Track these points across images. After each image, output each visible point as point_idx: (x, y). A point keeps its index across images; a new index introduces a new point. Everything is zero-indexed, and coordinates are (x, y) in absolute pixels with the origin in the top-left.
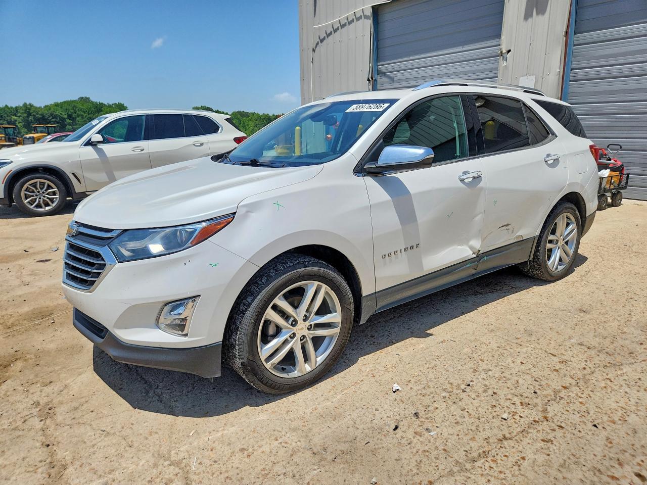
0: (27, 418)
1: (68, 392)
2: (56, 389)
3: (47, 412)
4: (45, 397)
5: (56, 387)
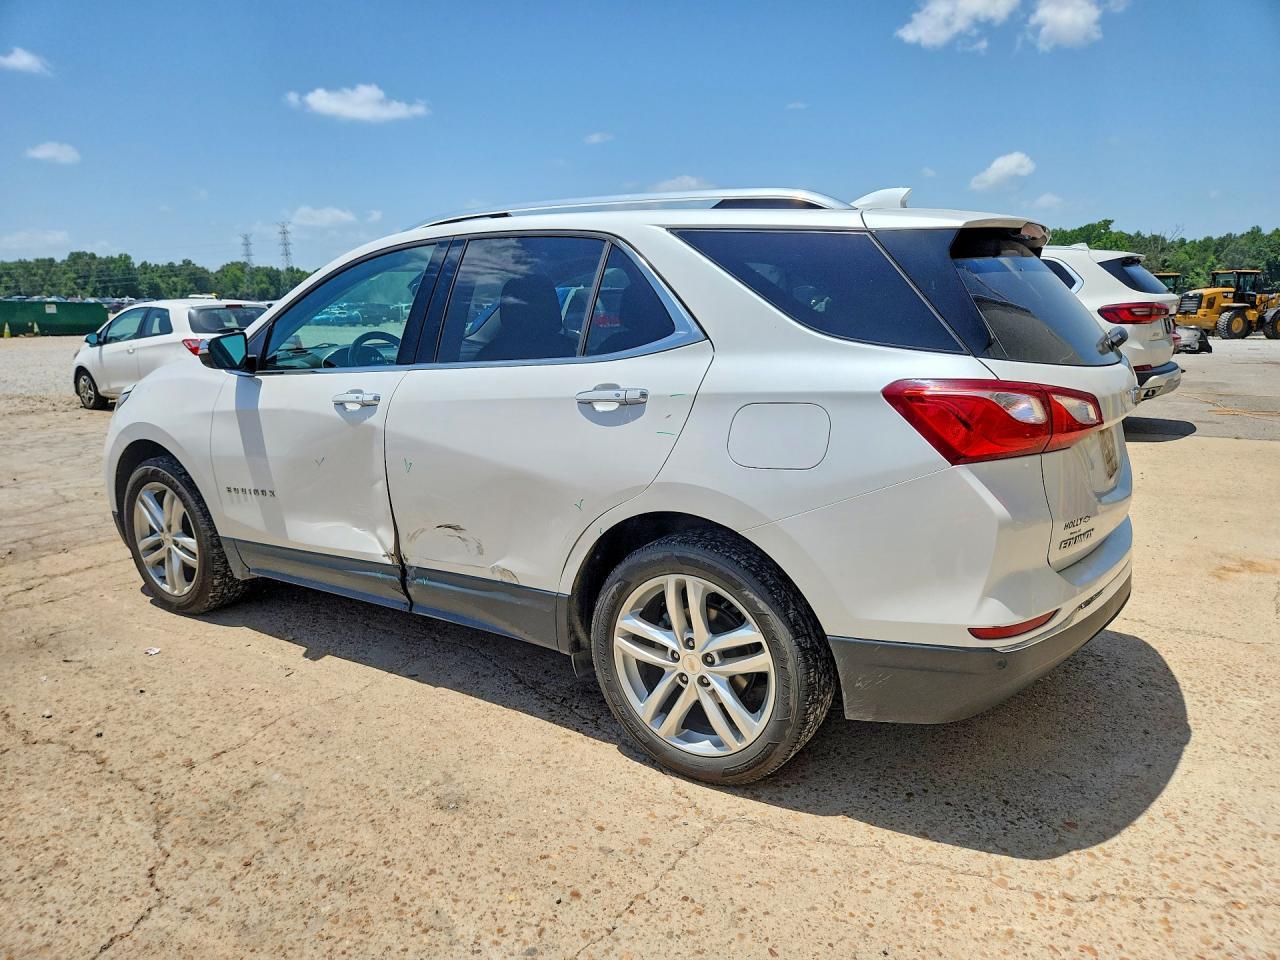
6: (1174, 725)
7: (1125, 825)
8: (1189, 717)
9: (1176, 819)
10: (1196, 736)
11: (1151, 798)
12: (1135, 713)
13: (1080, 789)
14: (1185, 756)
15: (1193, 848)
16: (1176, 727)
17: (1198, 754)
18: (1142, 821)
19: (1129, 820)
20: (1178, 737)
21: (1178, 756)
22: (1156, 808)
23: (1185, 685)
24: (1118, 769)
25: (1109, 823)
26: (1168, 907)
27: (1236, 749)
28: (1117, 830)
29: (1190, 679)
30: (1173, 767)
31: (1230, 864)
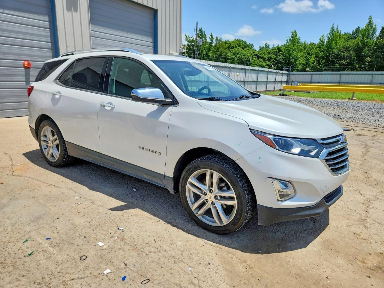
0: (373, 224)
1: (349, 222)
2: (354, 228)
3: (362, 222)
4: (361, 228)
5: (353, 229)
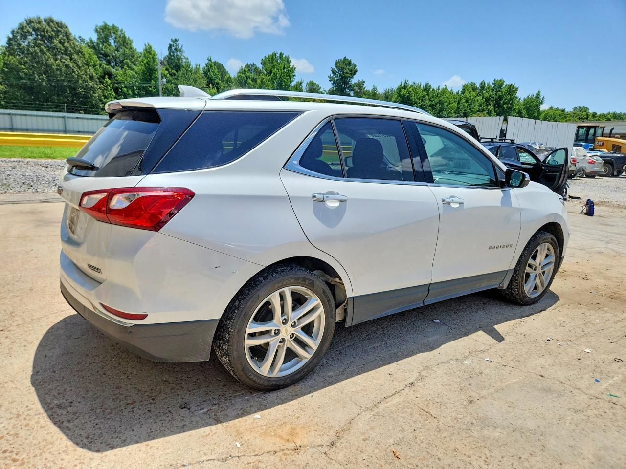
6: (42, 383)
7: (46, 334)
8: (35, 392)
9: (28, 343)
10: (28, 382)
11: (40, 345)
12: (64, 380)
13: (69, 337)
14: (31, 369)
15: (20, 337)
16: (40, 382)
17: (25, 372)
18: (41, 337)
19: (45, 336)
20: (37, 377)
21: (34, 367)
22: (37, 343)
23: (44, 419)
24: (58, 350)
25: (52, 332)
26: (25, 322)
27: (6, 385)
28: (48, 332)
29: (41, 427)
30: (35, 361)
31: (6, 337)
